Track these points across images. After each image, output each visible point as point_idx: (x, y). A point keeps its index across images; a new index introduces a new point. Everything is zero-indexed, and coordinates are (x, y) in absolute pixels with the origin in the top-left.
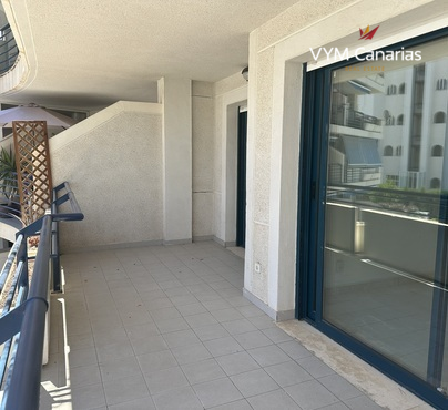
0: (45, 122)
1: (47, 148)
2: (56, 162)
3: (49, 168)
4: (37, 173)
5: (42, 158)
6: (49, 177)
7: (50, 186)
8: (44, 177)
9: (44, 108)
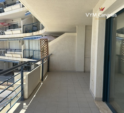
0: (47, 39)
1: (47, 45)
2: (50, 49)
3: (48, 50)
4: (45, 51)
5: (46, 48)
6: (48, 52)
7: (48, 55)
8: (46, 52)
9: (52, 36)
